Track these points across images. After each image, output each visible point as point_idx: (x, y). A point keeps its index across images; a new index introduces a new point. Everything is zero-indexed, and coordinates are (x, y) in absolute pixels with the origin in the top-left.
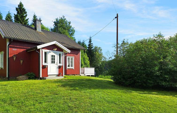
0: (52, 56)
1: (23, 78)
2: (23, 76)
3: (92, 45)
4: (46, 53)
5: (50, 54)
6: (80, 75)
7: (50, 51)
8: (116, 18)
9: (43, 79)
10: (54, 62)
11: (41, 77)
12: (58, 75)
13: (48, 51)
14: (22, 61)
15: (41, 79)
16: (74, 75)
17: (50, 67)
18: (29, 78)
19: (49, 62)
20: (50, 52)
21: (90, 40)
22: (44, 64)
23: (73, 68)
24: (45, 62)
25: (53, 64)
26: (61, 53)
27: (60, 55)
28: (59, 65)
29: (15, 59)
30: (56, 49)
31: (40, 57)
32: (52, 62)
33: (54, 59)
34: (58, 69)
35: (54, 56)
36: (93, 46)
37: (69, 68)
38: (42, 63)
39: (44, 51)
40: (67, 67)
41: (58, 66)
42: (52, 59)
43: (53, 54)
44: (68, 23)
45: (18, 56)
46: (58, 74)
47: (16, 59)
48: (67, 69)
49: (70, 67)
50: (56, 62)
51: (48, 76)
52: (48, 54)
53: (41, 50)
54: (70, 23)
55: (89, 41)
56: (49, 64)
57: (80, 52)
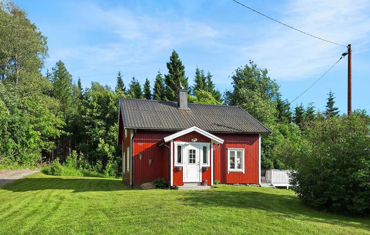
0: (191, 151)
1: (149, 186)
2: (148, 184)
3: (335, 111)
4: (179, 148)
5: (187, 148)
6: (260, 186)
7: (187, 143)
8: (347, 55)
9: (175, 188)
10: (194, 162)
11: (172, 185)
12: (202, 184)
13: (184, 143)
14: (150, 161)
15: (172, 188)
16: (244, 184)
17: (187, 170)
18: (157, 187)
19: (186, 161)
20: (186, 145)
21: (331, 100)
22: (177, 164)
23: (243, 170)
24: (179, 161)
25: (192, 165)
26: (207, 145)
27: (205, 149)
28: (203, 165)
29: (140, 158)
30: (196, 140)
31: (170, 154)
32: (190, 162)
33: (194, 156)
34: (201, 173)
35: (194, 151)
36: (339, 113)
37: (232, 170)
38: (174, 163)
39: (177, 143)
40: (229, 170)
41: (201, 168)
42: (191, 156)
43: (193, 148)
44: (262, 74)
45: (145, 153)
46: (201, 182)
47: (142, 159)
48: (228, 173)
49: (236, 170)
50: (197, 161)
51: (183, 185)
52: (184, 149)
53: (172, 143)
54: (265, 72)
55: (328, 103)
56: (185, 164)
57: (260, 139)
